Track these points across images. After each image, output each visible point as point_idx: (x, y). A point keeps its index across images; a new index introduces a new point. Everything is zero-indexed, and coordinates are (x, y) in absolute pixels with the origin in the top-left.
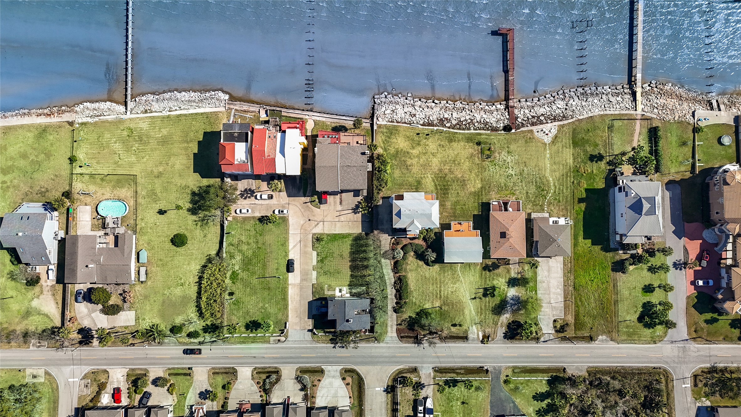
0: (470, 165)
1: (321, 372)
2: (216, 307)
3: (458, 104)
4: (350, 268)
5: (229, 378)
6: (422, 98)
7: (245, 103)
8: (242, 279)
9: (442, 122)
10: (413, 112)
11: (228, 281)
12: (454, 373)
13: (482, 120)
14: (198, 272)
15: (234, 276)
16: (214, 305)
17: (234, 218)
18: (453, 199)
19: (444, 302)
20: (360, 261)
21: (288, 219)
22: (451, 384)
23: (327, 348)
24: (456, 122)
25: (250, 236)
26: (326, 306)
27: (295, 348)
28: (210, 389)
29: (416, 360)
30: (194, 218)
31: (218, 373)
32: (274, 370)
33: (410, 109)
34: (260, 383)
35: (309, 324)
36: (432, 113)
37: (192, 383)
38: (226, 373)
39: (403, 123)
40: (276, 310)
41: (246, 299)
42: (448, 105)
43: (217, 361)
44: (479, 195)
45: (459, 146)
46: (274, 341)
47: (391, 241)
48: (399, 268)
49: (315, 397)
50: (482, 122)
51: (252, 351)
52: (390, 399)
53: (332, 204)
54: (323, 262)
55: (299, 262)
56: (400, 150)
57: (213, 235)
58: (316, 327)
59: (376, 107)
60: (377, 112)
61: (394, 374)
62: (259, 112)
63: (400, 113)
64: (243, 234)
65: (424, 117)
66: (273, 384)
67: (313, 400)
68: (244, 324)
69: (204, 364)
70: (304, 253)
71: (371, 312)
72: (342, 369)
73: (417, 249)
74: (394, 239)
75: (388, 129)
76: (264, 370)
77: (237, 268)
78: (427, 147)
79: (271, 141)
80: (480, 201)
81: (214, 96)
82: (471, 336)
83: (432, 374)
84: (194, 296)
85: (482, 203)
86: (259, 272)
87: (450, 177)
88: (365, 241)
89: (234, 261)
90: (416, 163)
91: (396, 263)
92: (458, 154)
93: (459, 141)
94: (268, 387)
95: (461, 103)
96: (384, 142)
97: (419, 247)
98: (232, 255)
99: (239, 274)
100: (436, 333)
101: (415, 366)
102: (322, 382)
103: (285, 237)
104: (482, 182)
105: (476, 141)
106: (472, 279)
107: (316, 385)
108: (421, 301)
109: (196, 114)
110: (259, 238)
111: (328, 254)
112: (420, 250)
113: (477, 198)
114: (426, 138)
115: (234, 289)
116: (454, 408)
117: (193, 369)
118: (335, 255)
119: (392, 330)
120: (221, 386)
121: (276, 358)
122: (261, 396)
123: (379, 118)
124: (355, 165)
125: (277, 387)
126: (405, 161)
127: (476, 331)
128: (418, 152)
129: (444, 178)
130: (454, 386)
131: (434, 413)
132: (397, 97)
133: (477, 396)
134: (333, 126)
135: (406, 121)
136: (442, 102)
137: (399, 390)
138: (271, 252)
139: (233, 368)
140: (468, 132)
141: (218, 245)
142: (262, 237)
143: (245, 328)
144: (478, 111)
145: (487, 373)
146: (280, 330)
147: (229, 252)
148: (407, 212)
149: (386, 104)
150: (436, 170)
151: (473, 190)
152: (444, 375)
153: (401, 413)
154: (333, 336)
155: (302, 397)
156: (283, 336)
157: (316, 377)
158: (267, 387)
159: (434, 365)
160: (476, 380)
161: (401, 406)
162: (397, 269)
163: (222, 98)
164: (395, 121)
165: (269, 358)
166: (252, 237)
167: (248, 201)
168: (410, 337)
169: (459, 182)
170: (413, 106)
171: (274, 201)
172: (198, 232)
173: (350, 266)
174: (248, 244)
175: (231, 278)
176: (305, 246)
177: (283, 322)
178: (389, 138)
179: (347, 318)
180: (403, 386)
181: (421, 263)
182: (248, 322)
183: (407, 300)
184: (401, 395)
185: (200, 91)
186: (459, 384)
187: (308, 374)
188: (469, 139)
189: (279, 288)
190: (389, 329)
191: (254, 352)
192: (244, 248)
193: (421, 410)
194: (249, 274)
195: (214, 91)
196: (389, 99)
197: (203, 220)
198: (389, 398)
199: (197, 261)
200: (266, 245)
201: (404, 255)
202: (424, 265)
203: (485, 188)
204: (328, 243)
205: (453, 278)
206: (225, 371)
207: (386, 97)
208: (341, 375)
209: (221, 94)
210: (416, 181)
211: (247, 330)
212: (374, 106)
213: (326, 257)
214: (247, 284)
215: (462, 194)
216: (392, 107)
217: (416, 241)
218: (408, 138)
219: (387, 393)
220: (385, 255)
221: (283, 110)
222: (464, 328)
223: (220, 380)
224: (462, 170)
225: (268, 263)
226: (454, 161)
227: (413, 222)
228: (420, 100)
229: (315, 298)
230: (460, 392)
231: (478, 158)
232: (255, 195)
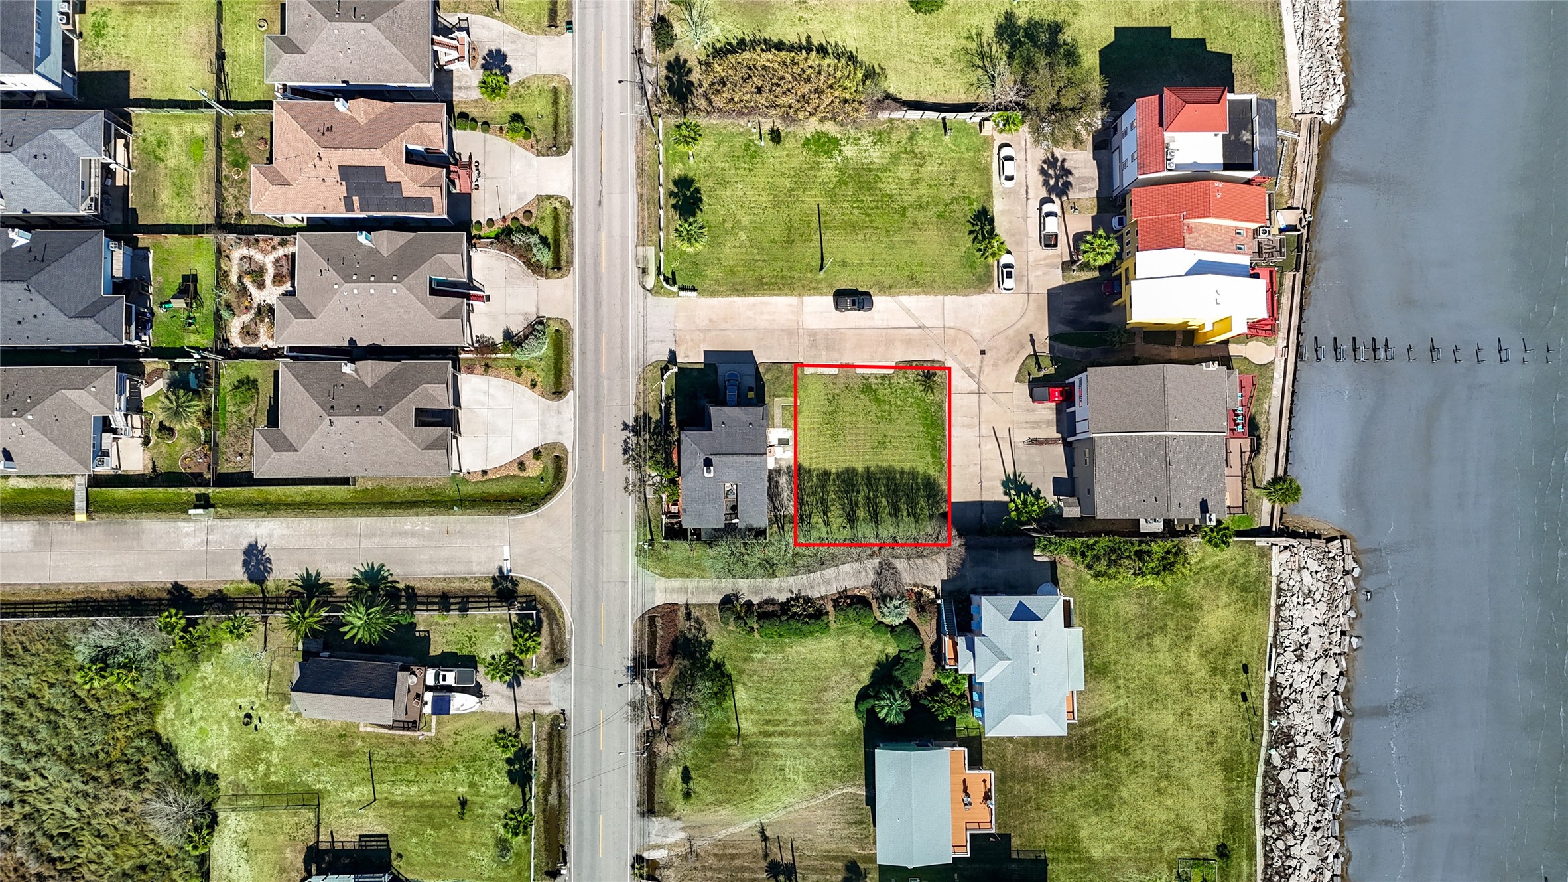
0: (1159, 826)
1: (558, 391)
2: (745, 94)
3: (1335, 789)
4: (847, 469)
5: (543, 132)
6: (1349, 680)
7: (1314, 168)
8: (816, 166)
9: (1284, 739)
10: (1309, 655)
11: (812, 126)
12: (550, 775)
13: (1293, 863)
14: (837, 44)
15: (824, 144)
16: (748, 87)
17: (988, 141)
18: (1055, 772)
19: (751, 745)
20: (868, 498)
21: (984, 291)
22: (517, 766)
23: (624, 405)
24: (1285, 783)
25: (938, 186)
26: (743, 402)
27: (624, 316)
28: (514, 78)
29: (588, 662)
30: (989, 31)
31: (555, 102)
32: (564, 257)
33: (1316, 646)
34: (529, 219)
35: (691, 354)
36: (1308, 710)
37: (530, 30)
38: (556, 126)
39: (1276, 623)
40: (731, 263)
41: (761, 177)
42: (1330, 758)
43: (590, 99)
44: (1067, 852)
45: (1212, 792)
46: (645, 258)
47: (928, 587)
48: (852, 613)
49: (486, 372)
50: (1287, 863)
51: (616, 198)
52: (476, 587)
53: (1032, 418)
54: (863, 392)
55: (862, 324)
56: (1197, 613)
57: (941, 82)
58: (684, 372)
59: (1316, 543)
60: (1303, 548)
61: (548, 599)
62: (1290, 208)
63: (1307, 615)
64: (942, 168)
65: (1295, 686)
66: (524, 254)
67: (479, 368)
68: (691, 174)
69: (583, 64)
70: (888, 336)
71: (730, 529)
72: (565, 450)
73: (907, 665)
74: (933, 596)
75: (1258, 579)
76: (562, 230)
77: (849, 151)
78: (1205, 696)
79: (1228, 238)
80: (1049, 856)
81: (1331, 81)
82: (656, 824)
83: (546, 710)
84: (773, 33)
85: (1045, 862)
86: (835, 212)
87: (1121, 763)
88: (926, 511)
89: (866, 142)
90: (1158, 662)
91: (863, 602)
92: (1189, 789)
93: (1229, 791)
94: (516, 241)
95: (1338, 797)
96: (1217, 567)
97: (913, 673)
98: (885, 137)
99: (831, 157)
100: (664, 721)
101: (569, 660)
102: (529, 392)
103: (936, 285)
104: (1108, 860)
105: (1229, 843)
106: (821, 830)
107: (519, 375)
108: (756, 678)
109: (1282, 33)
110: (931, 213)
111: (887, 407)
112: (906, 673)
113: (1059, 844)
114: (1233, 692)
115: (788, 144)
116: (448, 775)
117: (568, 35)
118: (883, 426)
119: (673, 591)
120: (519, 111)
121: (597, 264)
122: (491, 222)
123: (1287, 553)
124: (1173, 481)
125: (517, 265)
126: (1163, 629)
127: (669, 840)
128: (1190, 668)
129: (1117, 747)
130: (510, 773)
131: (434, 717)
132: (1348, 605)
133: (483, 844)
134: (1257, 417)
135: (1282, 634)
136: (1339, 739)
137: (502, 612)
138: (891, 247)
139: (570, 143)
140: (1258, 821)
141: (912, 97)
142: (935, 220)
143: (680, 178)
144: (1317, 849)
145: (548, 873)
146: (673, 273)
147: (892, 128)
148: (1033, 641)
149: (1326, 573)
150: (1138, 723)
151: (1083, 834)
152: (545, 745)
153: (437, 619)
154: (658, 422)
155: (487, 335)
156: (657, 280)
157: (544, 377)
158: (518, 239)
159: (571, 715)
160: (528, 841)
161: (458, 620)
162: (849, 605)
163: (1327, 104)
164: (1282, 599)
165: (597, 245)
166: (933, 192)
167: (1036, 179)
168: (652, 644)
169: (1106, 792)
170: (1326, 653)
171: (1037, 252)
172: (947, 42)
173: (854, 470)
174: (915, 182)
175: (819, 135)
176: (909, 342)
177: (697, 282)
178: (1232, 583)
179: (715, 460)
180: (514, 626)
181: (865, 677)
182: (697, 185)
183: (757, 635)
184: (488, 620)
185: (1343, 44)
186: (516, 790)
187: (550, 353)
188: (1236, 823)
189: (791, 269)
190: (676, 583)
191: (613, 202)
192: (905, 171)
193: (444, 679)
194: (831, 186)
195: (1344, 83)
196: (1342, 583)
197: (982, 55)
198: (481, 584)
199: (867, 40)
200: (911, 232)
201: (888, 626)
202: (860, 687)
203: (1090, 870)
204: (919, 406)
205: (821, 773)
206: (561, 122)
207: (1347, 573)
208: (546, 446)
209: (1338, 100)
210: (1105, 663)
211: (675, 183)
212: (1319, 537)
213: (877, 400)
214: (801, 179)
215: (1071, 800)
216: (1321, 590)
217: (928, 663)
218: (1233, 639)
219: (494, 578)
220: (885, 568)
221: (1299, 275)
222: (680, 806)
223: (536, 108)
224: (1140, 803)
225: (861, 237)
226: (1168, 777)
227: (1002, 657)
228: (1341, 673)
229: (762, 370)
230: (493, 793)
231: (1180, 850)
232: (1054, 197)
